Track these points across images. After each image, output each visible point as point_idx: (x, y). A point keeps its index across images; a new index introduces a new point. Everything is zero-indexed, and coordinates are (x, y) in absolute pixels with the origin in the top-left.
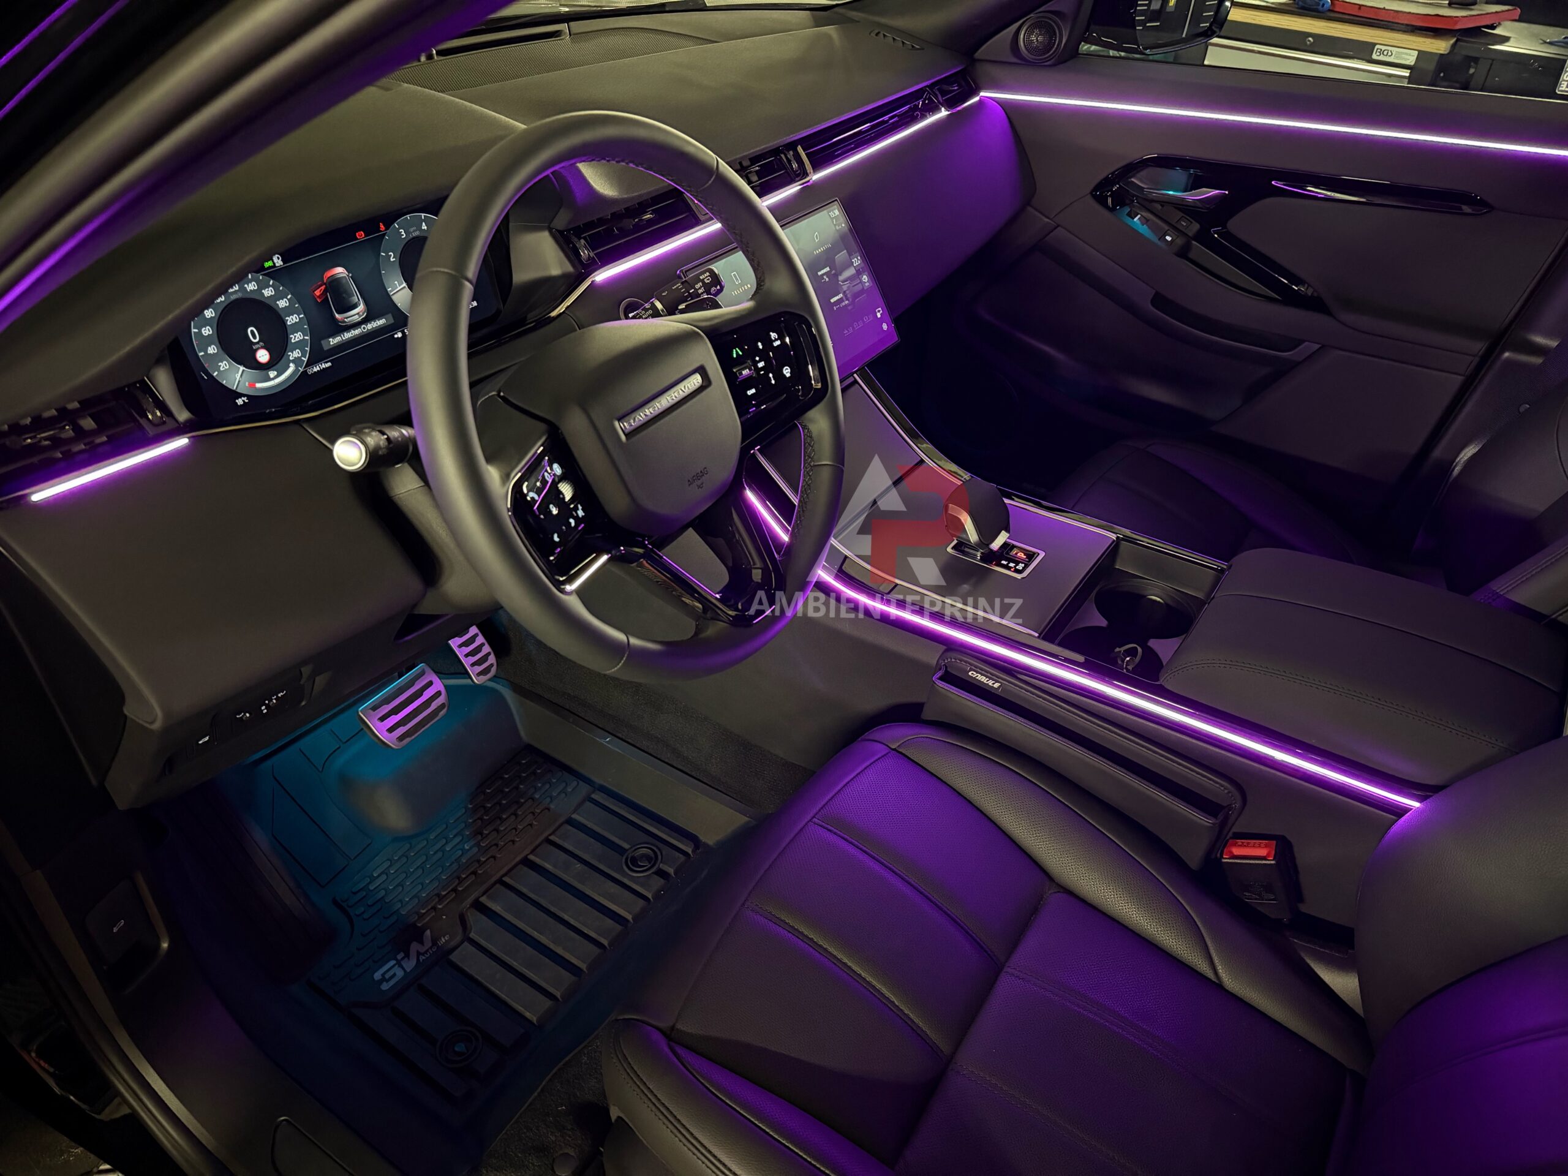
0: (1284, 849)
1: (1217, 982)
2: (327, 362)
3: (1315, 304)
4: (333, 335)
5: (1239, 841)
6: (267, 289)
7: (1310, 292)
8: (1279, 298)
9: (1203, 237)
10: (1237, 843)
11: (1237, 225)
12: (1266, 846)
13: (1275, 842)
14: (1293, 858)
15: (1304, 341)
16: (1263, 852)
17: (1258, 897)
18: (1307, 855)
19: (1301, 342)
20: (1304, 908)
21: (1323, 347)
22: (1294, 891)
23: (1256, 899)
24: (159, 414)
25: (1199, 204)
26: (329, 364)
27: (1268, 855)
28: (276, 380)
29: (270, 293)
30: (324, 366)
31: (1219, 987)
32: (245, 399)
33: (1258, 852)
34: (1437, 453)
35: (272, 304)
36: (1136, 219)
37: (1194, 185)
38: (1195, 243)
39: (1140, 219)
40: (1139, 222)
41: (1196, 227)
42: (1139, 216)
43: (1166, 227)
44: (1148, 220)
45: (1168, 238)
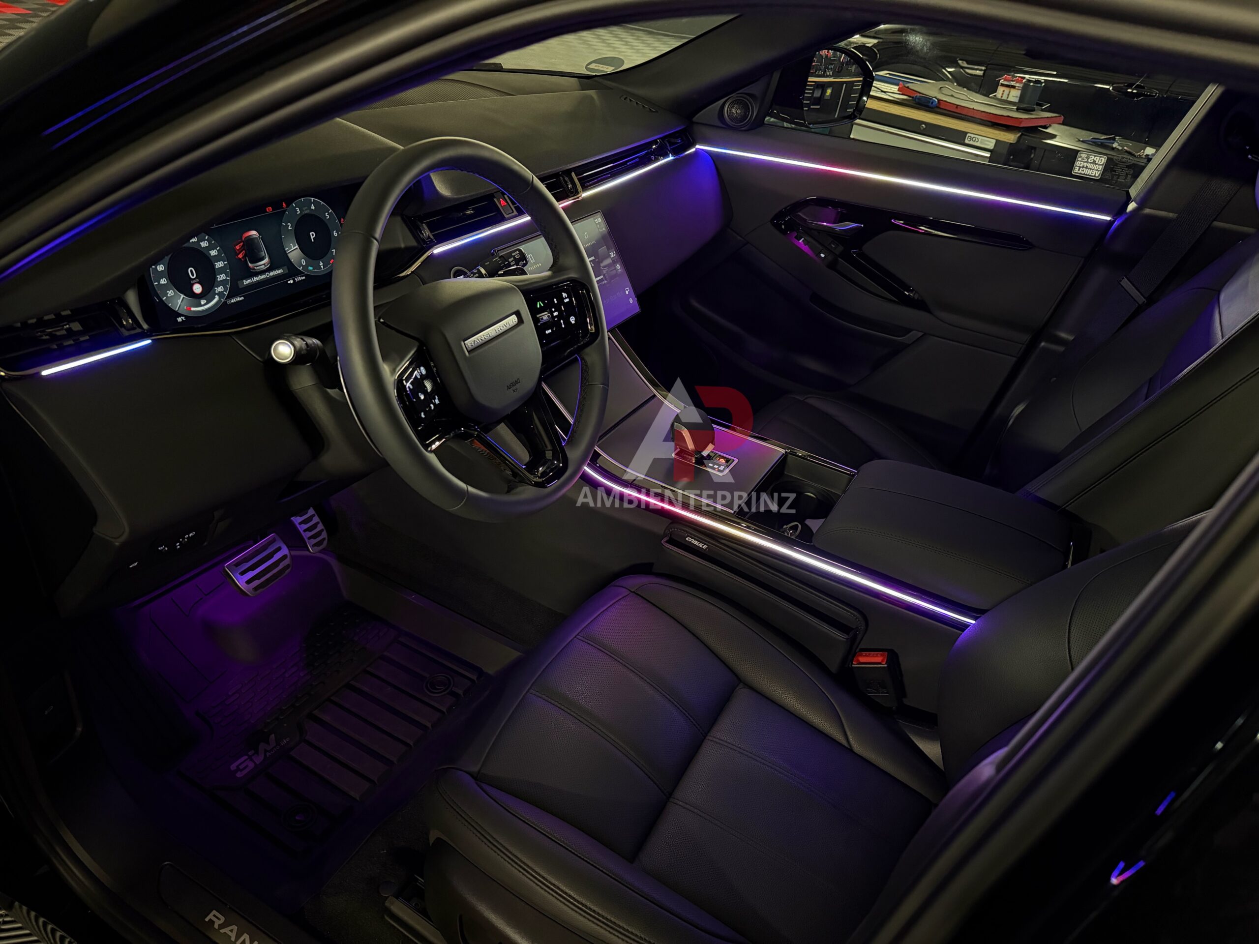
0: (893, 657)
1: (849, 747)
2: (241, 297)
3: (919, 304)
4: (247, 278)
5: (864, 653)
6: (203, 242)
7: (916, 297)
8: (895, 299)
9: (846, 257)
10: (862, 654)
11: (871, 248)
14: (899, 665)
15: (912, 330)
16: (879, 660)
17: (876, 692)
19: (910, 330)
20: (906, 701)
21: (924, 334)
22: (900, 690)
23: (875, 693)
24: (130, 321)
25: (844, 233)
26: (242, 298)
27: (882, 661)
28: (205, 306)
29: (206, 245)
30: (238, 299)
31: (851, 750)
32: (183, 318)
33: (876, 660)
35: (206, 252)
36: (801, 241)
37: (841, 219)
38: (840, 259)
39: (803, 241)
40: (802, 243)
41: (841, 248)
42: (803, 239)
43: (821, 247)
44: (808, 242)
45: (823, 255)
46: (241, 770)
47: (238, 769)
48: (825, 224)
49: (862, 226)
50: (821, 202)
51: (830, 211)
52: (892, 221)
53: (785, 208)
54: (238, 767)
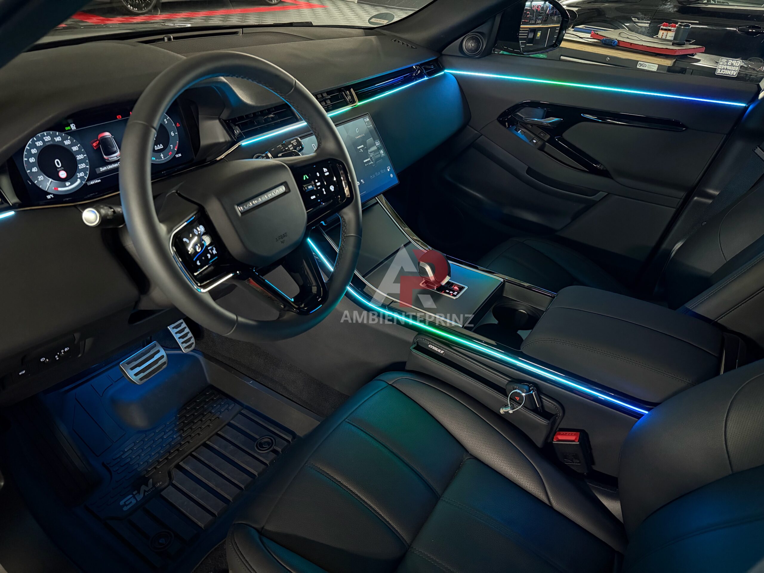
0: (584, 437)
3: (604, 173)
5: (562, 433)
7: (602, 168)
8: (588, 170)
9: (551, 142)
10: (560, 433)
11: (568, 135)
12: (575, 435)
13: (579, 433)
14: (589, 442)
15: (600, 191)
16: (573, 438)
17: (571, 462)
18: (596, 440)
19: (599, 191)
20: (595, 468)
21: (609, 194)
22: (590, 459)
25: (549, 125)
27: (576, 439)
31: (551, 507)
33: (571, 438)
34: (664, 246)
36: (519, 132)
37: (547, 116)
38: (547, 143)
39: (520, 132)
40: (520, 133)
41: (548, 137)
42: (521, 130)
43: (533, 136)
44: (525, 133)
45: (535, 141)
46: (127, 505)
47: (125, 505)
48: (536, 119)
49: (562, 119)
50: (534, 104)
51: (540, 111)
52: (582, 115)
53: (508, 109)
54: (125, 503)
